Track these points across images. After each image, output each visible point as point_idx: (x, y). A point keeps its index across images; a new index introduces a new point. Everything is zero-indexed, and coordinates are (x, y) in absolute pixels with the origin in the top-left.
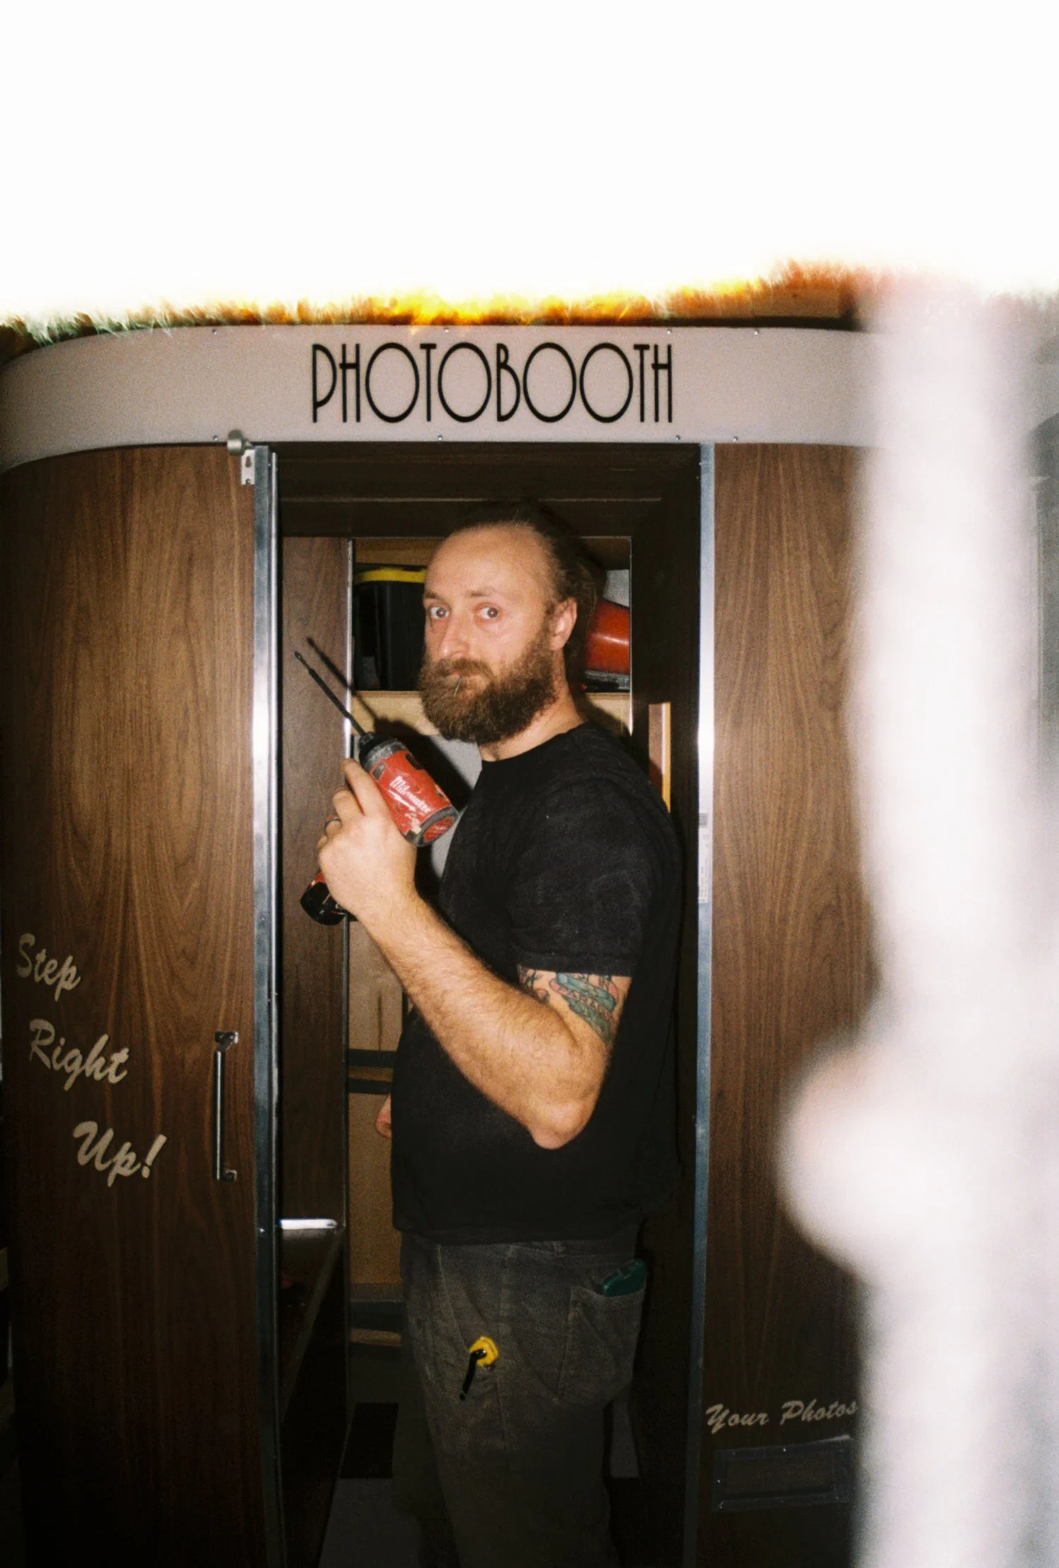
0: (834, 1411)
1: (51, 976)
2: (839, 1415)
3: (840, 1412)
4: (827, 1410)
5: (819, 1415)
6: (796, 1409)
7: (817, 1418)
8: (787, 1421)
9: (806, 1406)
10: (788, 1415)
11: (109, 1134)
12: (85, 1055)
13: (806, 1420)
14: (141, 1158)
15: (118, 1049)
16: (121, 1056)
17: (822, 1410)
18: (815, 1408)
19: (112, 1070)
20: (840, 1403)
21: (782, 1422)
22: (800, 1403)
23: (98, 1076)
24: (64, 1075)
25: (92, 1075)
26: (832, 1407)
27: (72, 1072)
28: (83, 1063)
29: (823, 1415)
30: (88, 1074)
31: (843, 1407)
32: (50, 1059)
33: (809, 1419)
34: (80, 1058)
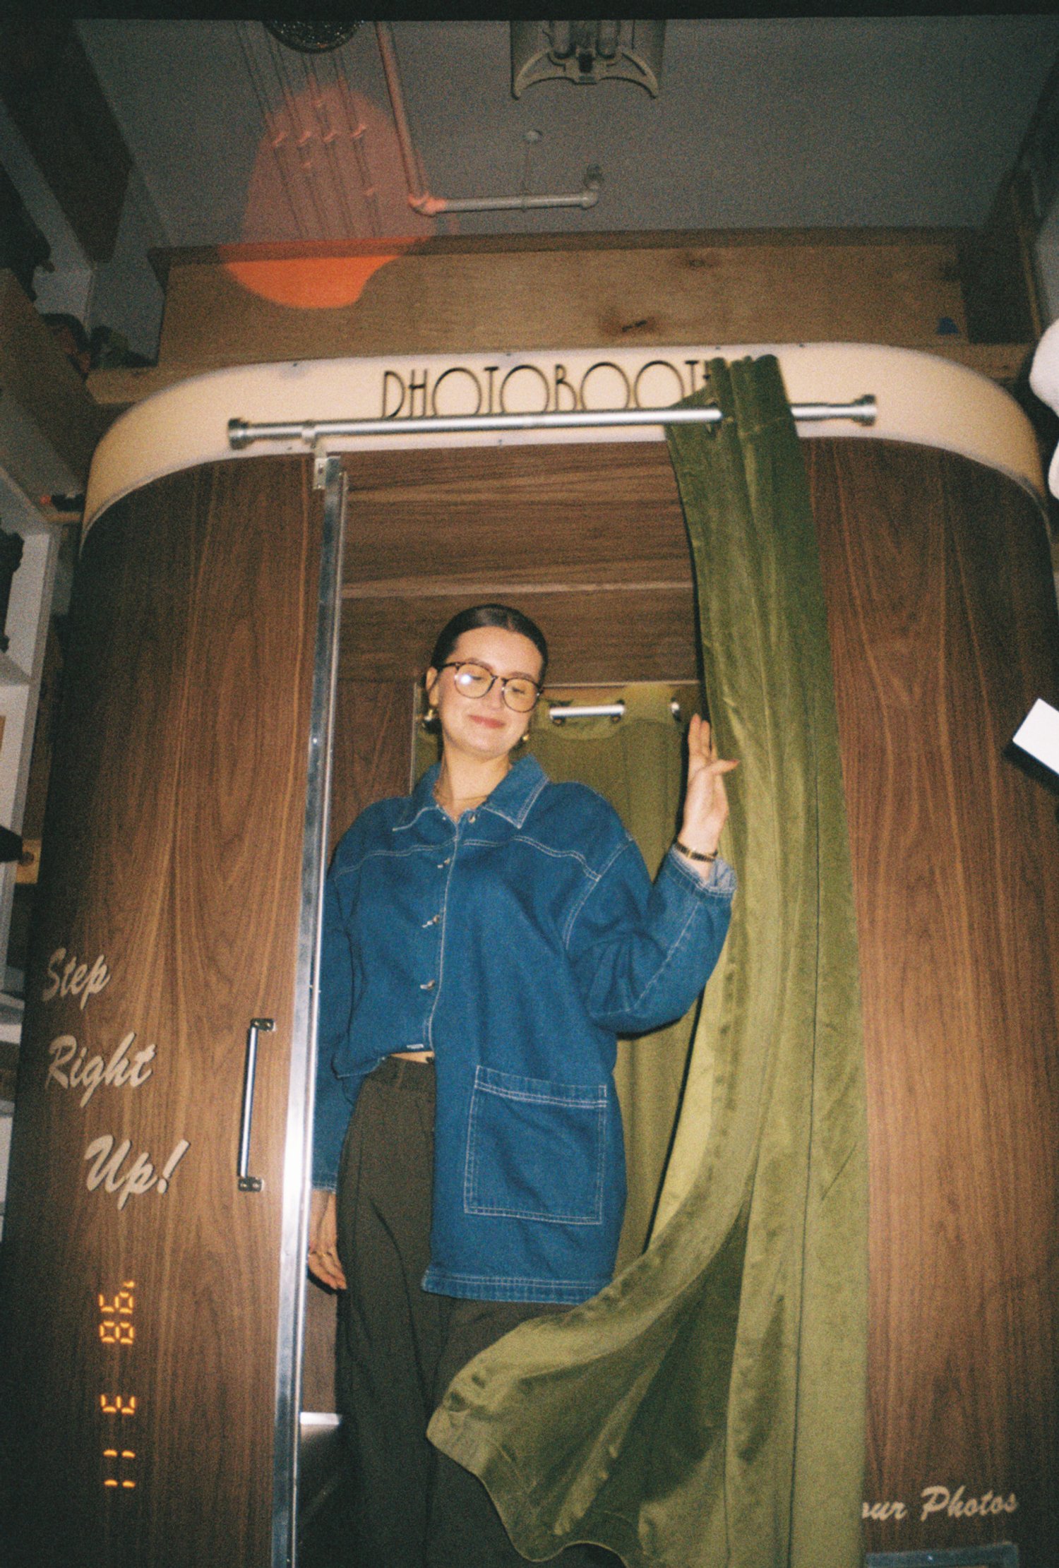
0: (988, 1504)
1: (78, 984)
2: (994, 1511)
3: (996, 1507)
4: (980, 1503)
5: (970, 1510)
6: (940, 1498)
7: (969, 1514)
8: (930, 1515)
9: (952, 1493)
10: (929, 1507)
11: (126, 1146)
12: (107, 1058)
13: (954, 1516)
14: (157, 1171)
15: (143, 1047)
16: (146, 1055)
17: (973, 1502)
18: (964, 1499)
19: (135, 1071)
20: (995, 1495)
21: (924, 1517)
22: (943, 1490)
23: (119, 1082)
24: (81, 1088)
25: (112, 1082)
26: (987, 1497)
27: (91, 1084)
28: (104, 1069)
29: (974, 1510)
30: (108, 1082)
31: (999, 1500)
32: (69, 1077)
33: (958, 1514)
34: (101, 1064)
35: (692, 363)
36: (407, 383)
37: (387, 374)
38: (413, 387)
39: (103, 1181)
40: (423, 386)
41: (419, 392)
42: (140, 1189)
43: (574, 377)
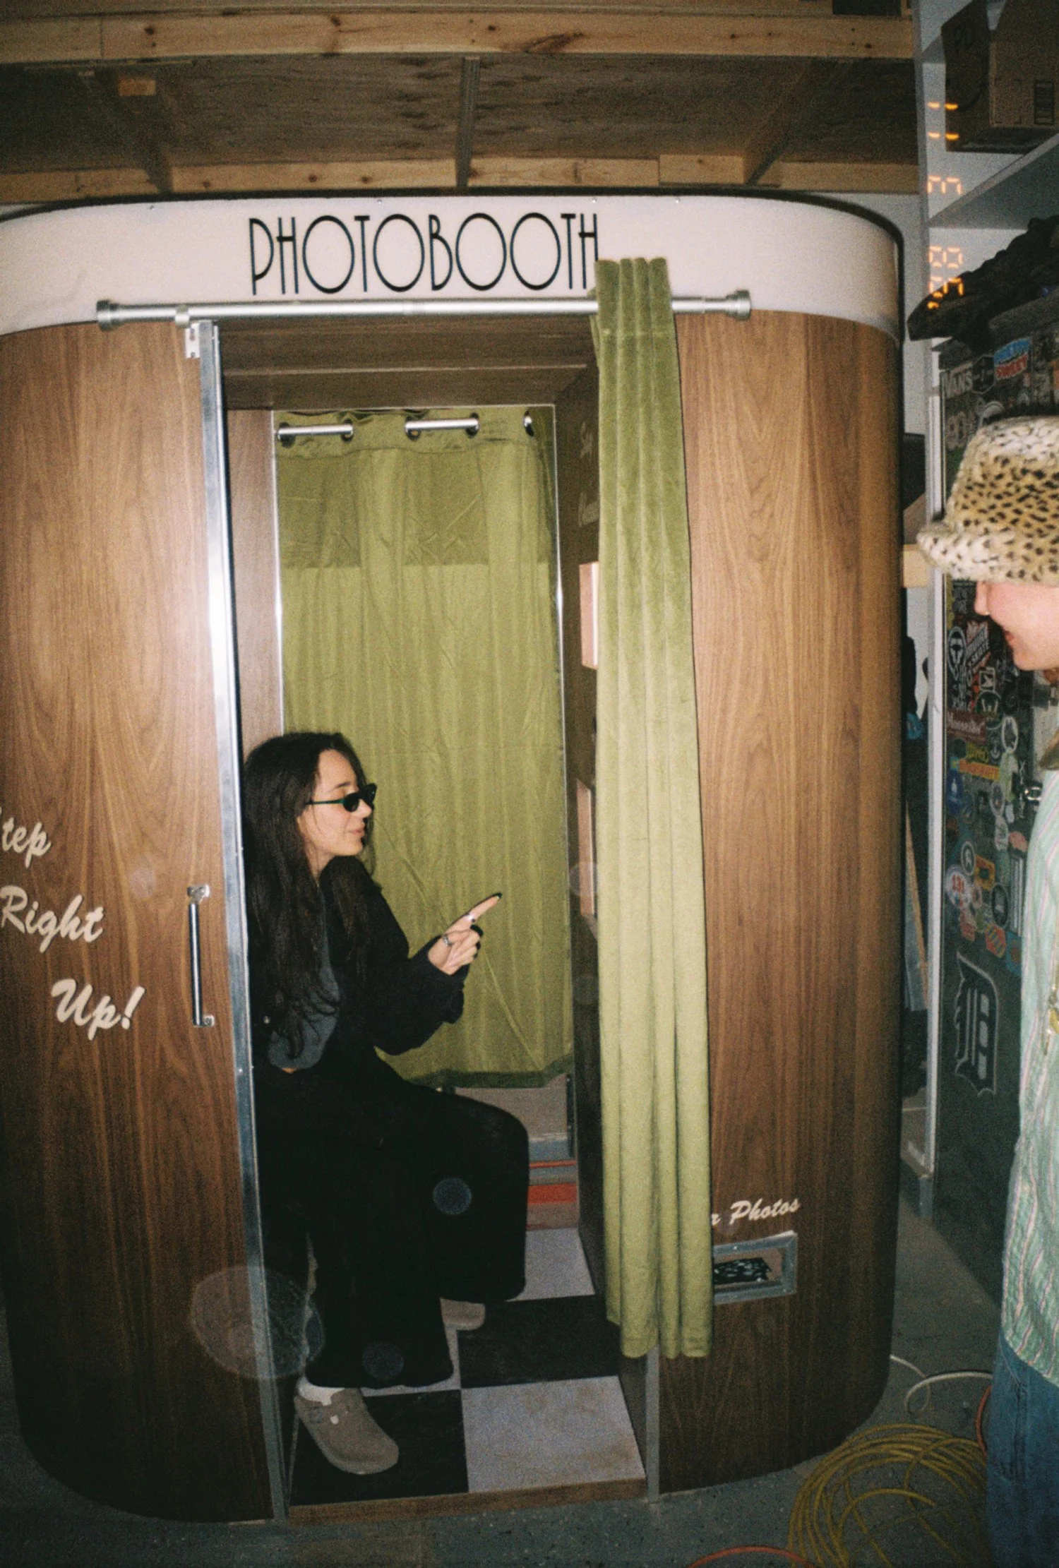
0: (778, 1208)
1: (20, 844)
2: (782, 1213)
3: (784, 1210)
4: (772, 1208)
5: (765, 1214)
6: (744, 1209)
7: (764, 1217)
8: (736, 1220)
9: (753, 1205)
10: (736, 1216)
11: (88, 990)
12: (59, 916)
13: (753, 1219)
14: (120, 1011)
15: (91, 907)
16: (96, 915)
17: (767, 1209)
18: (761, 1207)
19: (88, 927)
20: (783, 1202)
21: (732, 1222)
22: (746, 1203)
23: (73, 936)
24: (38, 937)
25: (67, 936)
26: (777, 1205)
27: (47, 934)
28: (58, 923)
29: (768, 1214)
30: (63, 935)
31: (786, 1204)
32: (24, 924)
33: (756, 1218)
34: (54, 920)
35: (568, 217)
36: (275, 233)
37: (253, 221)
38: (282, 239)
39: (72, 1016)
40: (292, 239)
41: (288, 246)
42: (107, 1025)
43: (448, 233)
